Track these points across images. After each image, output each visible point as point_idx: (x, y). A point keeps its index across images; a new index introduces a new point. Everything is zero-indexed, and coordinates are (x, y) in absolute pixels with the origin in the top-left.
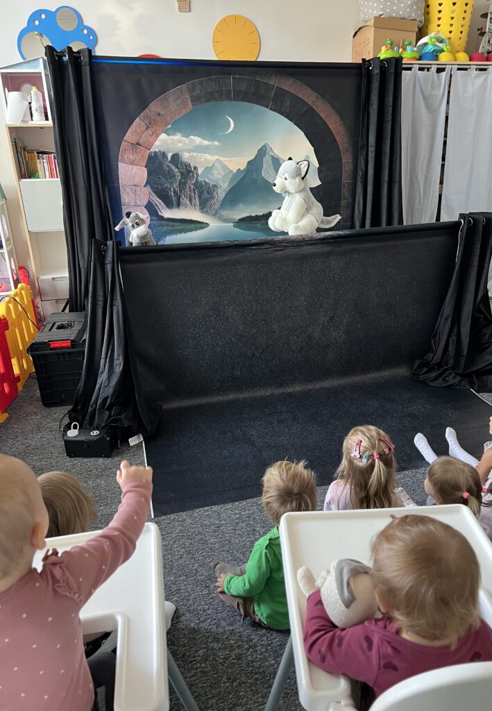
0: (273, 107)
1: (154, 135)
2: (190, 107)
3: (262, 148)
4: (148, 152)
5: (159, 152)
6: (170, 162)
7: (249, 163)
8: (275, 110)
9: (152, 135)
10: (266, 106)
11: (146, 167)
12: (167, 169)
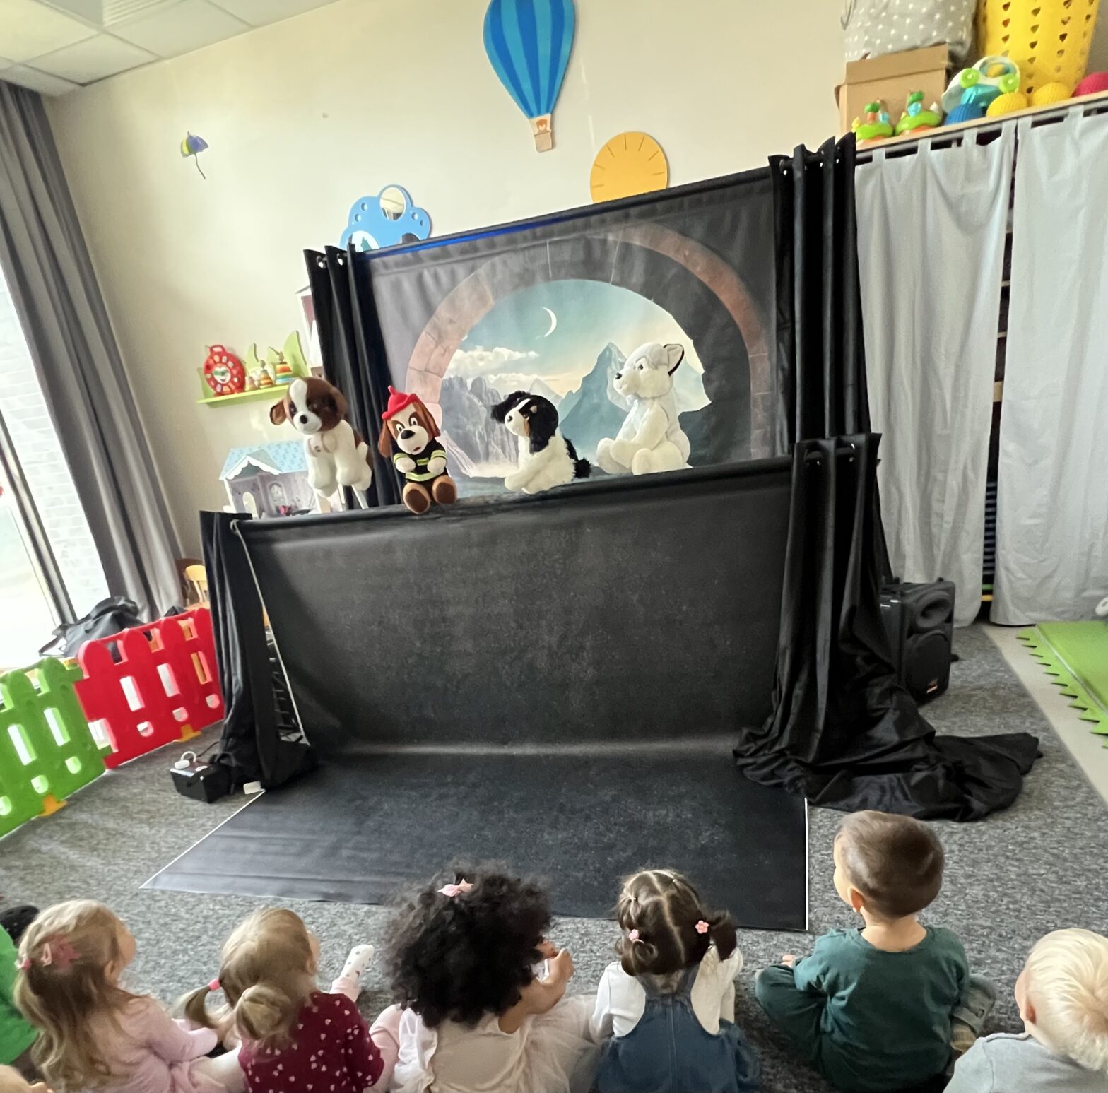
0: (618, 279)
1: (447, 353)
2: (491, 301)
3: (605, 351)
4: (441, 380)
5: (456, 377)
6: (471, 391)
7: (585, 379)
8: (622, 283)
9: (444, 354)
10: (607, 281)
11: (439, 403)
12: (467, 403)
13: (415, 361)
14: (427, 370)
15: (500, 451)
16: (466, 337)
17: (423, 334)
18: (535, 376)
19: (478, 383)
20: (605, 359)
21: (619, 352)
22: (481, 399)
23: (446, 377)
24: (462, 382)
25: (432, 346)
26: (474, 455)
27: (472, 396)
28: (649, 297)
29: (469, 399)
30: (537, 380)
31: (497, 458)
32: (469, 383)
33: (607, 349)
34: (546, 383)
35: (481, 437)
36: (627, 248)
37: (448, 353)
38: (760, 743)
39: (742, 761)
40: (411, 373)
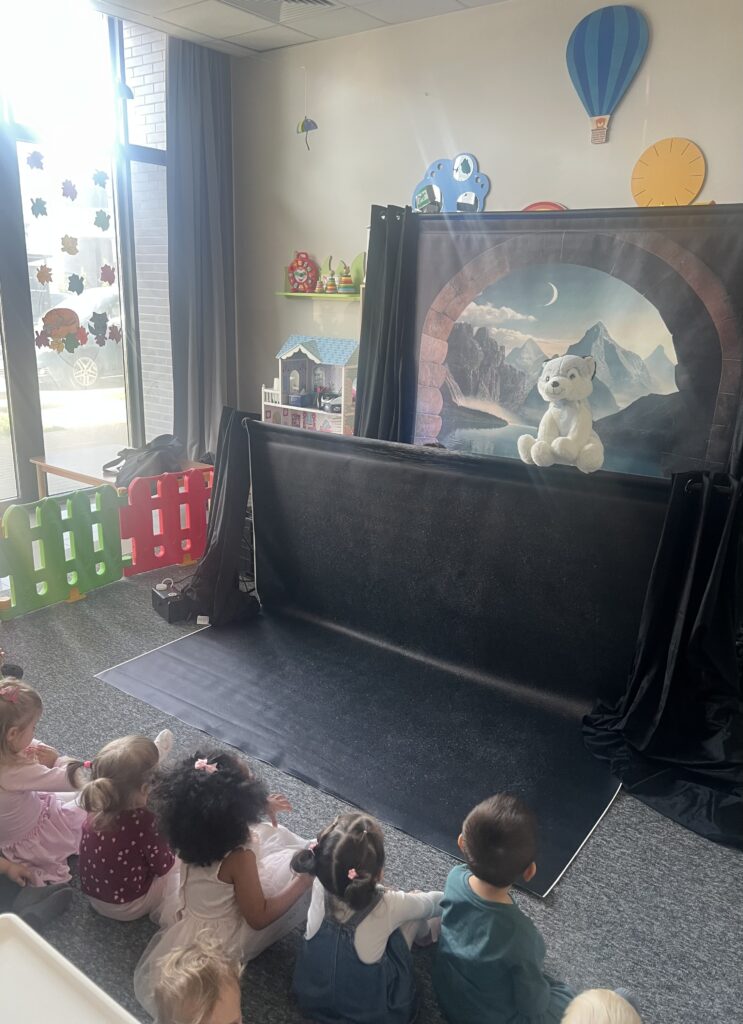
0: (617, 272)
2: (508, 270)
3: (593, 329)
4: (453, 323)
5: (465, 324)
6: (475, 338)
7: (571, 346)
8: (619, 276)
9: (460, 304)
10: (607, 270)
11: (448, 341)
12: (470, 346)
13: (436, 305)
14: (445, 314)
15: (487, 391)
16: (481, 293)
17: (448, 285)
18: (529, 336)
19: (483, 331)
20: (593, 334)
21: (606, 331)
22: (481, 345)
23: (457, 321)
24: (469, 328)
25: (453, 296)
26: (466, 391)
27: (475, 342)
28: (641, 291)
29: (472, 343)
30: (530, 339)
31: (484, 396)
32: (475, 329)
33: (596, 326)
34: (539, 344)
35: (474, 375)
36: (632, 247)
37: (464, 303)
38: (607, 717)
39: (586, 728)
40: (431, 313)
